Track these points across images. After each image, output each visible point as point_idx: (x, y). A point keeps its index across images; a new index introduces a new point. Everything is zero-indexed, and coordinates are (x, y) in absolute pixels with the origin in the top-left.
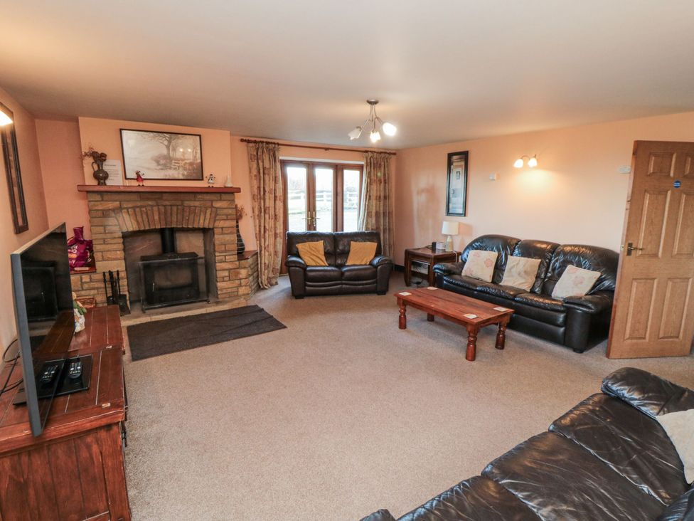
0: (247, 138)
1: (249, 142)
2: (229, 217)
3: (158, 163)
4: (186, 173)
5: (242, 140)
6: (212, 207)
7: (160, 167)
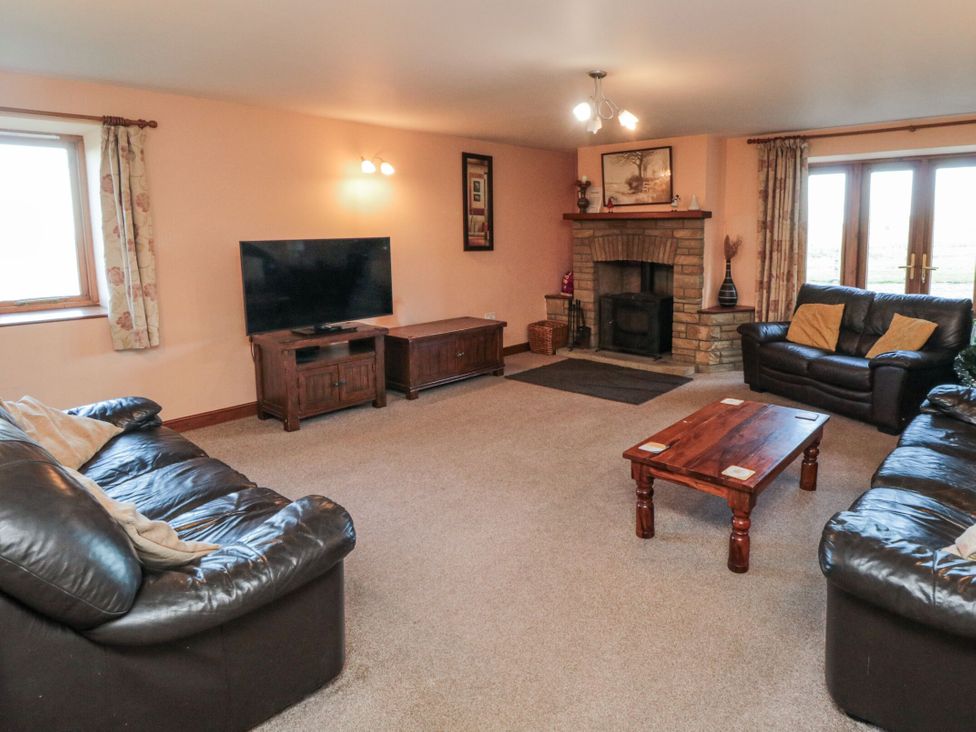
0: (756, 138)
1: (758, 141)
2: (692, 251)
3: (630, 184)
4: (655, 195)
5: (750, 142)
6: (673, 237)
7: (632, 191)
